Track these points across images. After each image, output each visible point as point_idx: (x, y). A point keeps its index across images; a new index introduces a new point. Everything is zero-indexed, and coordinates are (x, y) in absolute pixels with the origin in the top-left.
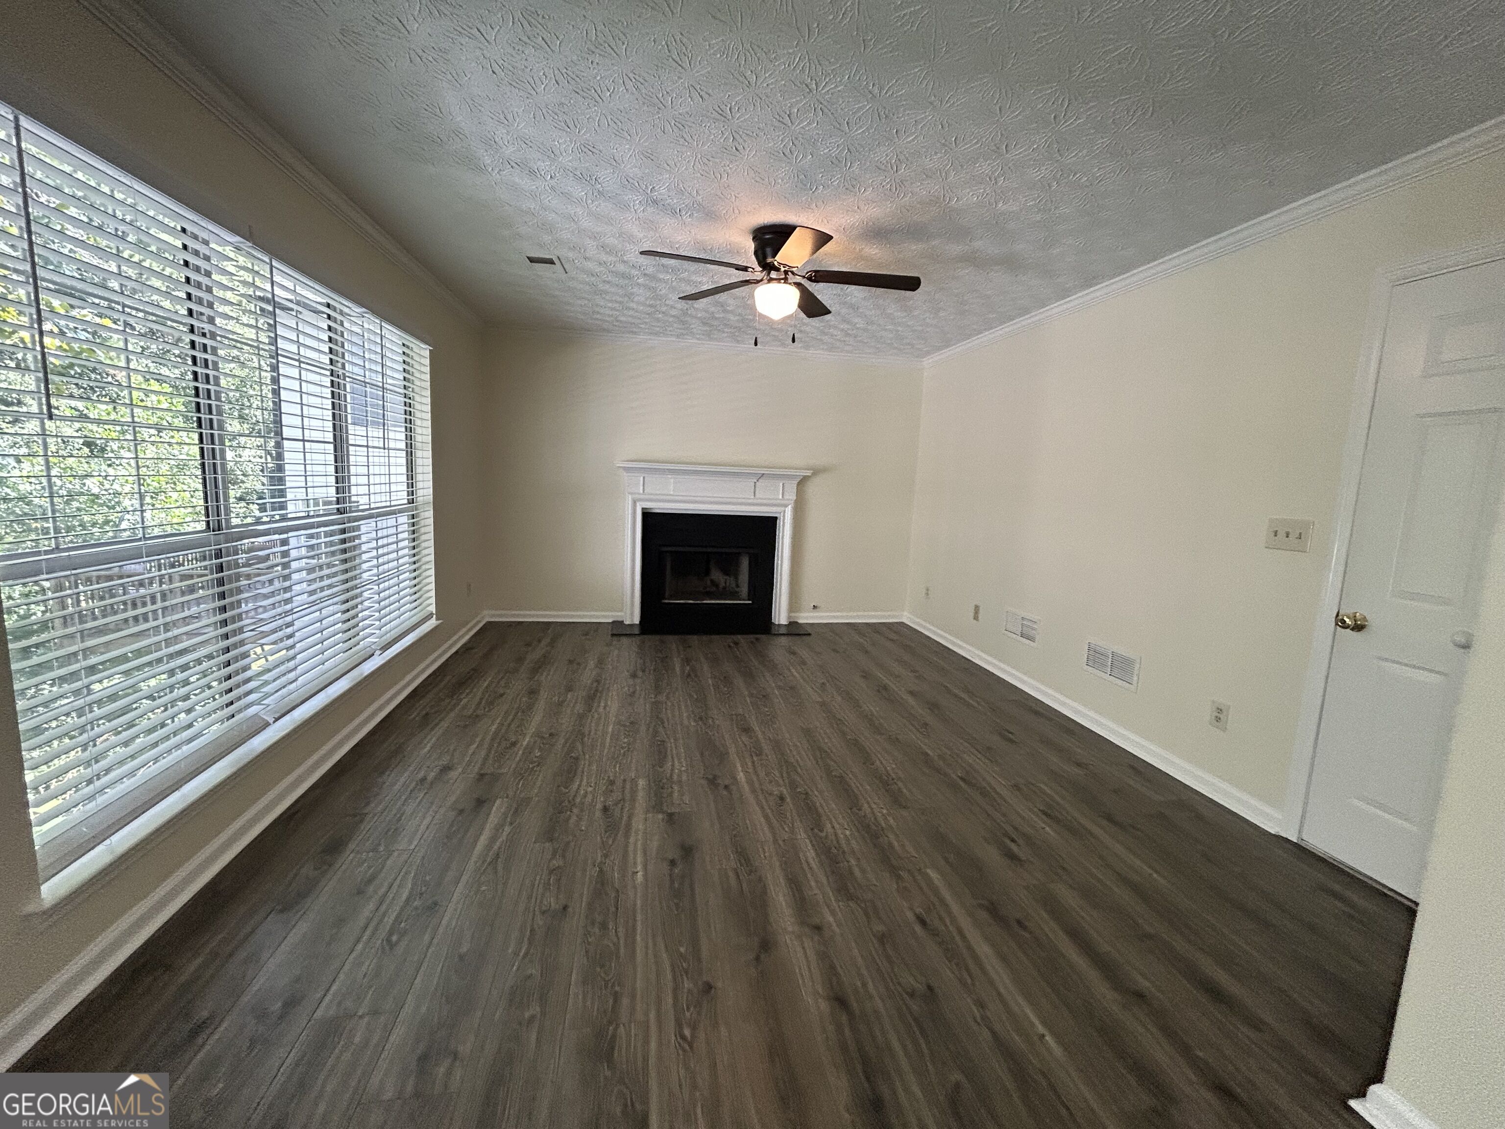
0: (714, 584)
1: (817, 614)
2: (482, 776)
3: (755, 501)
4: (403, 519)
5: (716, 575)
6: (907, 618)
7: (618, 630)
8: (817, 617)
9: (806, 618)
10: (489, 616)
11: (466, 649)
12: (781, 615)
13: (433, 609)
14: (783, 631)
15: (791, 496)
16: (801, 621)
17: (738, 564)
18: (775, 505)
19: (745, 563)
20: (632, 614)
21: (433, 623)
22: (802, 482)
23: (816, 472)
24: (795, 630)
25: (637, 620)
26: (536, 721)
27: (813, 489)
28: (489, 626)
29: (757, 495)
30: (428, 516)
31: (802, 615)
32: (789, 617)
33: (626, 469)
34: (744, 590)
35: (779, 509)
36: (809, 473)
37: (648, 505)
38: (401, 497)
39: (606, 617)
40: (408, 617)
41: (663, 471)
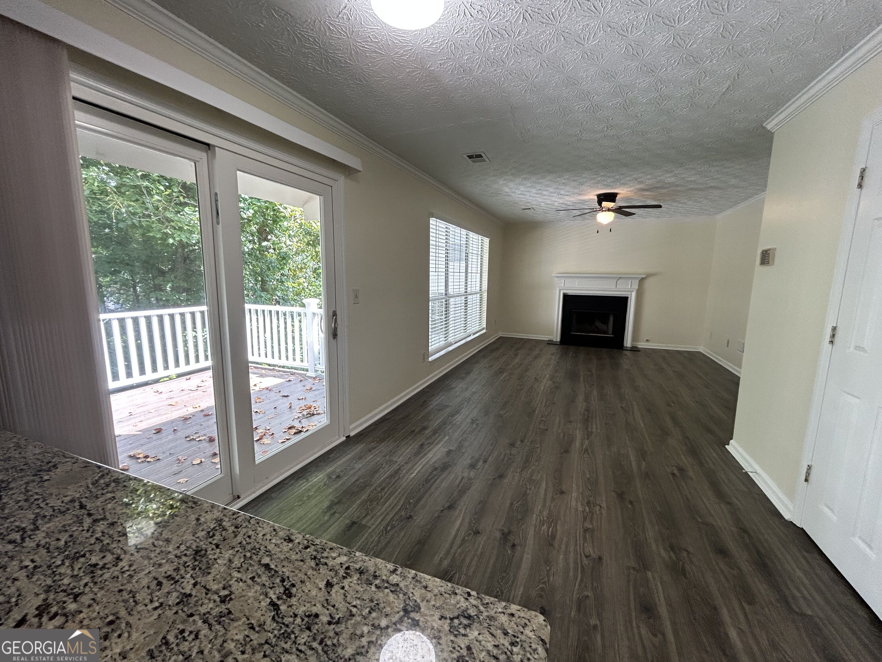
0: (596, 327)
1: (649, 344)
2: (501, 368)
3: (617, 289)
4: (478, 295)
5: (598, 324)
6: (701, 349)
7: (550, 343)
8: (648, 345)
9: (642, 345)
10: (501, 334)
11: (494, 343)
12: (628, 342)
13: (485, 326)
14: (629, 349)
15: (636, 286)
16: (639, 347)
17: (608, 319)
18: (627, 291)
19: (611, 319)
20: (557, 337)
21: (484, 331)
22: (642, 281)
23: (649, 276)
24: (634, 350)
25: (559, 340)
26: (517, 360)
27: (649, 284)
28: (501, 338)
29: (617, 287)
30: (485, 295)
31: (640, 343)
32: (632, 344)
33: (557, 277)
34: (610, 330)
35: (629, 293)
36: (644, 276)
37: (565, 291)
38: (478, 289)
39: (546, 338)
40: (477, 328)
41: (572, 277)
